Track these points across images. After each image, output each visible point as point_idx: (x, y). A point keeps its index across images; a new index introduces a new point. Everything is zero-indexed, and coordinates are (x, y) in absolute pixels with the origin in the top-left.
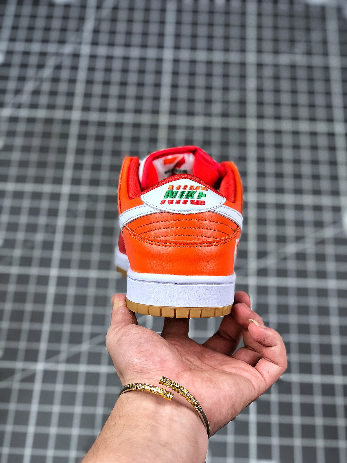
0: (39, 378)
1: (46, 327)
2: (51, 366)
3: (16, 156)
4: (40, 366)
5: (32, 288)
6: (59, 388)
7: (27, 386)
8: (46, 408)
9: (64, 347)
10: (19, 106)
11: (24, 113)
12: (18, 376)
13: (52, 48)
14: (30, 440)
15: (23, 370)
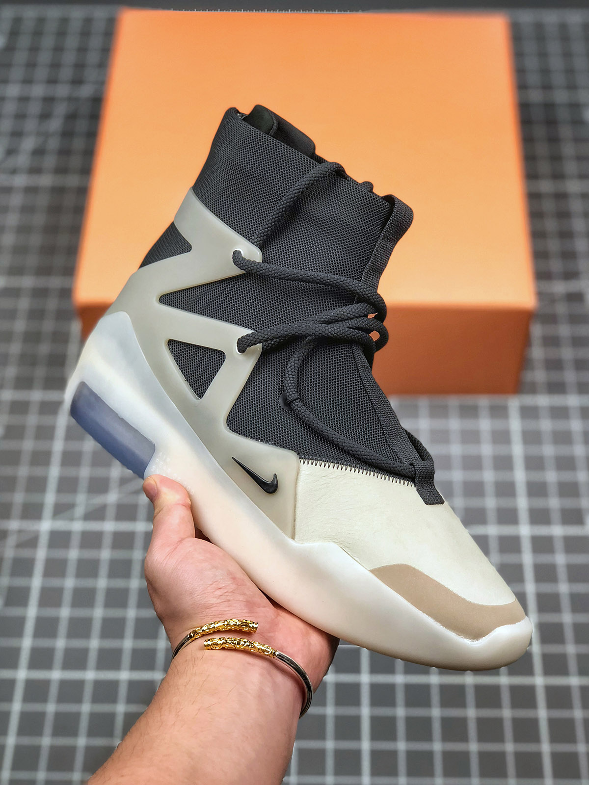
0: (43, 541)
1: (54, 472)
2: (61, 525)
3: (9, 239)
4: (46, 526)
5: (32, 420)
6: (73, 554)
7: (25, 553)
8: (55, 582)
9: (81, 500)
10: (14, 171)
11: (20, 181)
12: (11, 541)
13: (62, 90)
14: (29, 627)
15: (20, 532)
